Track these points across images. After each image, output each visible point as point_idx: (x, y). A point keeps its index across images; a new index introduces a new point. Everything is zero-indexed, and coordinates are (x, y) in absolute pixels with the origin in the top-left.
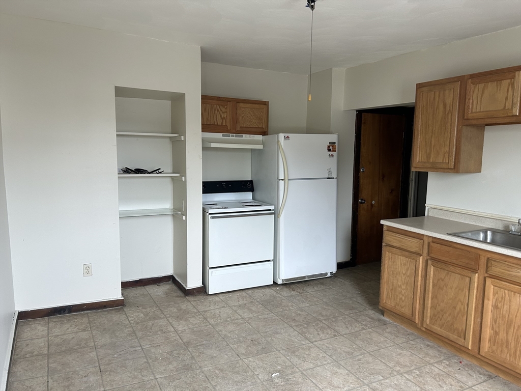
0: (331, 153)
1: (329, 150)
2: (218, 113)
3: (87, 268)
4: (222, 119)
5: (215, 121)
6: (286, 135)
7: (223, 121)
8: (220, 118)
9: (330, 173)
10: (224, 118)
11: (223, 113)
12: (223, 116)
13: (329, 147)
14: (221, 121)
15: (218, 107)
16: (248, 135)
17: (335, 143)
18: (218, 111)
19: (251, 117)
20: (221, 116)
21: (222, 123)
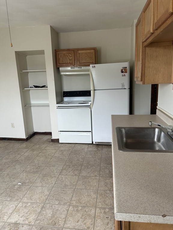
0: (123, 74)
1: (122, 72)
2: (68, 57)
3: (12, 125)
4: (70, 60)
5: (66, 61)
6: (93, 65)
7: (70, 61)
8: (69, 60)
9: (123, 85)
10: (71, 59)
11: (70, 57)
12: (70, 59)
13: (122, 70)
14: (69, 61)
15: (67, 54)
16: (85, 67)
17: (126, 68)
18: (67, 56)
19: (86, 57)
20: (69, 59)
21: (70, 62)
